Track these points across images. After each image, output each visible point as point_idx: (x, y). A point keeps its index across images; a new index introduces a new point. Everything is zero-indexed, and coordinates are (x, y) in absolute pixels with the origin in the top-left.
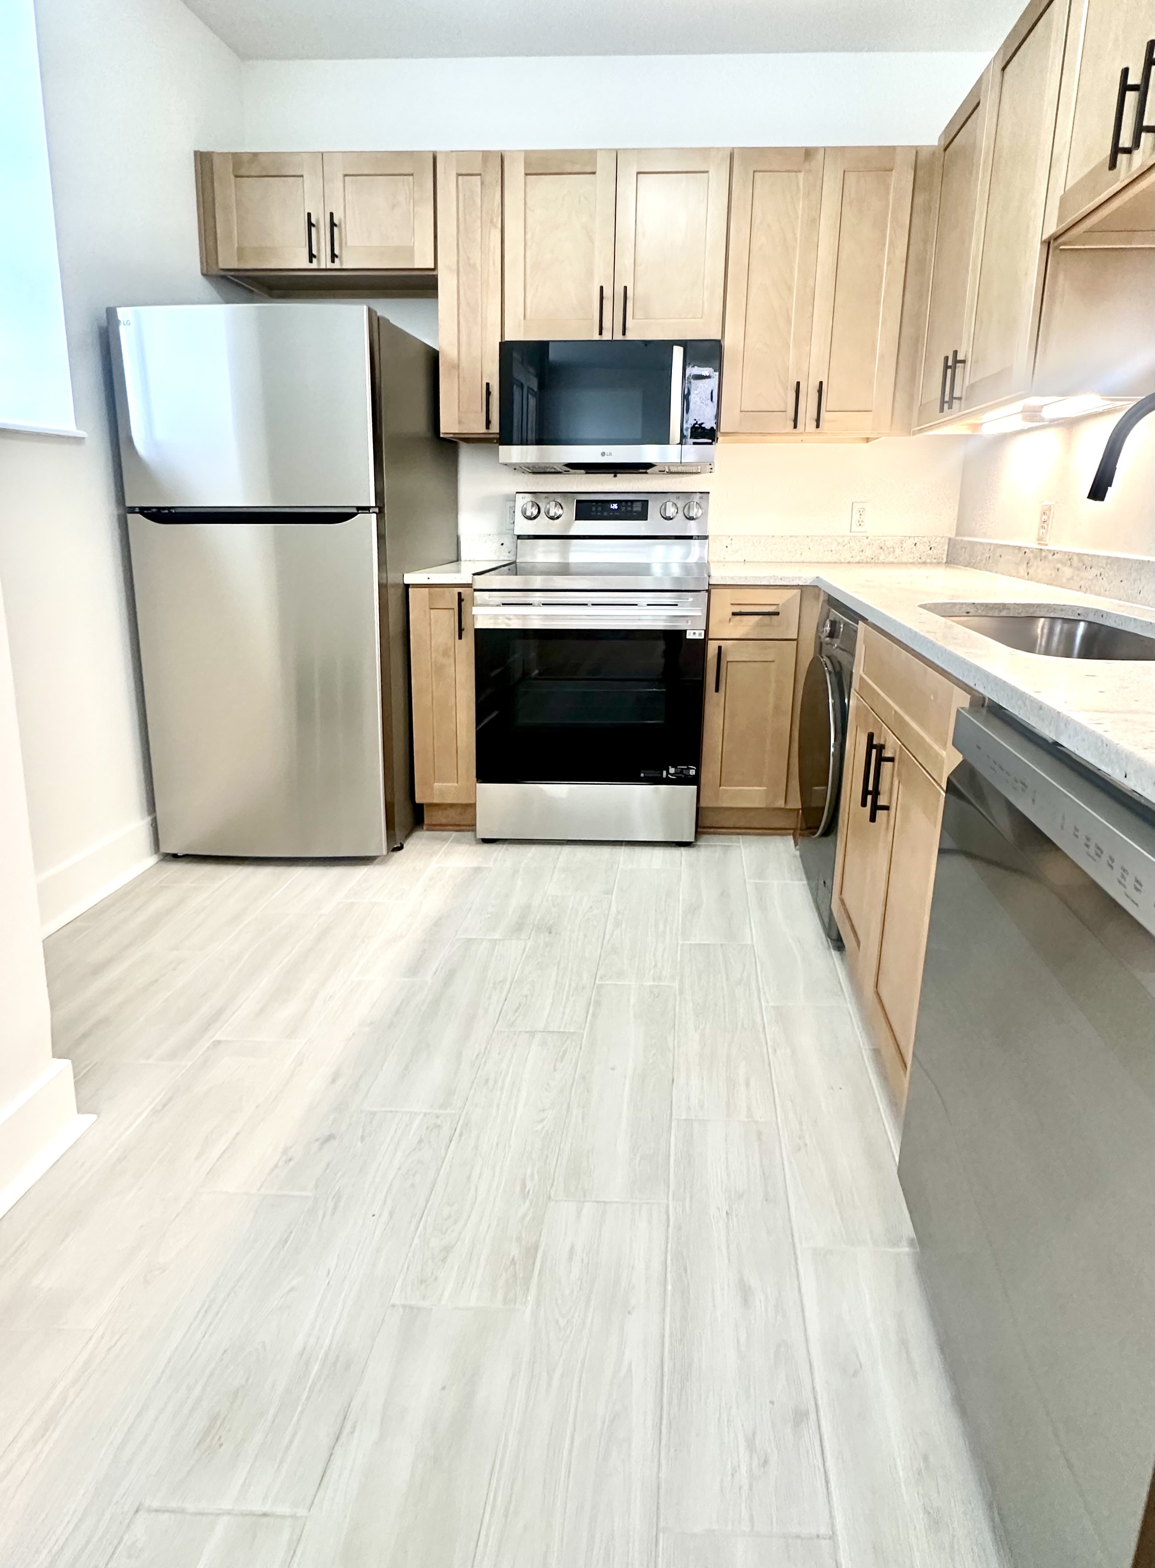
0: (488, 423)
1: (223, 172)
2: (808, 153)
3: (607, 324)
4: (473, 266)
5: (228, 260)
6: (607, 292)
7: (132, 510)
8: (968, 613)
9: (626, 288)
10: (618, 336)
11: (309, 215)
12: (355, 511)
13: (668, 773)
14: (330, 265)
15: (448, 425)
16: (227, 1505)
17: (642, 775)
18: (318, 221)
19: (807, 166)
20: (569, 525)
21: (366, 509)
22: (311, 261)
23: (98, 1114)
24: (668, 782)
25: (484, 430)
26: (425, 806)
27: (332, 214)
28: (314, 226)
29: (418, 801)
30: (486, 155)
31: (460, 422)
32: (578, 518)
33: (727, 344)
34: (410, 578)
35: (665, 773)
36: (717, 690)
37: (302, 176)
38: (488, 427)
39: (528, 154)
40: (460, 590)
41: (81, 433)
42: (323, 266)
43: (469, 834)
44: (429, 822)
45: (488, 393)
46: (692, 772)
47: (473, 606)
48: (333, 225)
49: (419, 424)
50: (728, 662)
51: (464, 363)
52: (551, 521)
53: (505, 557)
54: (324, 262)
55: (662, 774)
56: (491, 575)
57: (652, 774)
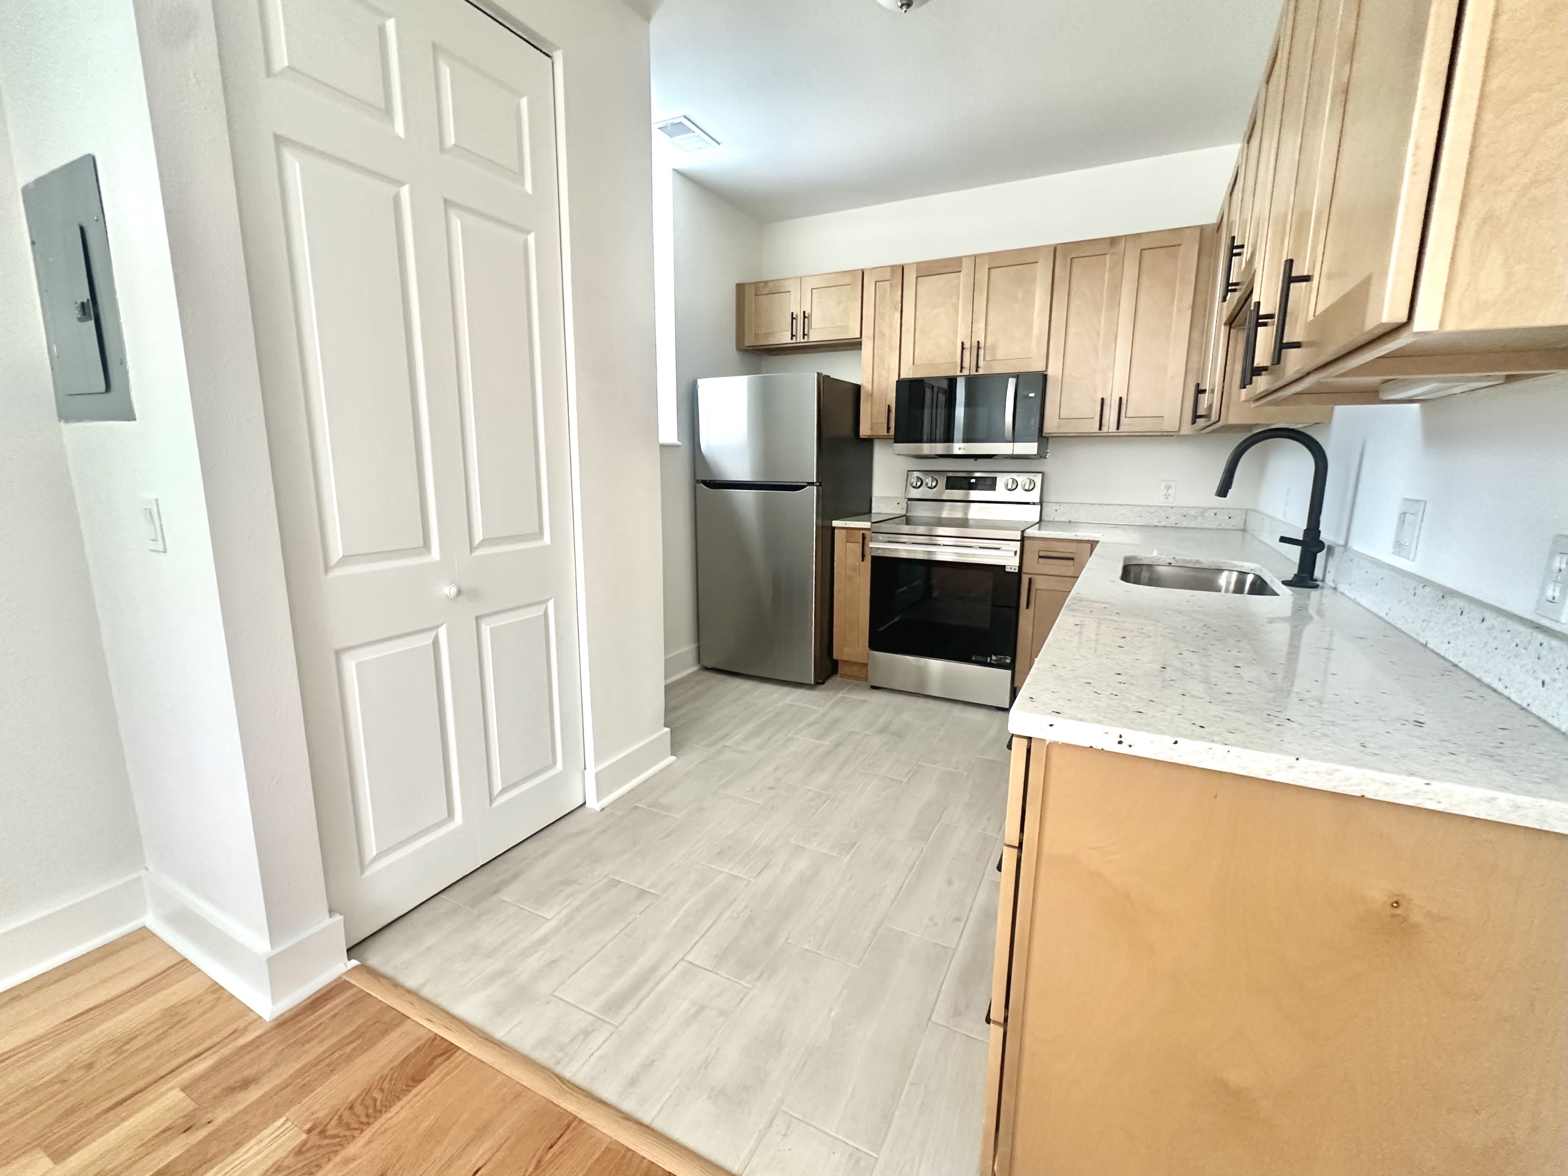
0: (888, 429)
1: (749, 293)
2: (1113, 241)
3: (966, 364)
4: (883, 335)
5: (749, 341)
6: (967, 345)
7: (698, 481)
8: (1170, 564)
9: (978, 342)
10: (973, 372)
11: (792, 313)
12: (806, 484)
13: (991, 659)
14: (802, 340)
15: (865, 431)
16: (726, 870)
17: (973, 659)
18: (797, 316)
19: (1113, 250)
20: (942, 493)
21: (812, 484)
22: (792, 339)
23: (678, 758)
24: (990, 665)
25: (885, 433)
26: (839, 662)
27: (804, 312)
28: (795, 319)
29: (835, 656)
30: (893, 267)
31: (872, 429)
32: (947, 488)
33: (1050, 373)
34: (835, 523)
35: (989, 659)
36: (1027, 607)
37: (790, 292)
38: (888, 432)
39: (919, 264)
40: (864, 532)
41: (680, 443)
42: (798, 341)
43: (865, 683)
44: (843, 673)
45: (889, 411)
46: (1008, 661)
47: (871, 541)
48: (805, 317)
49: (847, 430)
50: (1036, 589)
51: (875, 392)
52: (929, 490)
53: (900, 511)
54: (800, 338)
55: (987, 660)
56: (890, 523)
57: (980, 658)
